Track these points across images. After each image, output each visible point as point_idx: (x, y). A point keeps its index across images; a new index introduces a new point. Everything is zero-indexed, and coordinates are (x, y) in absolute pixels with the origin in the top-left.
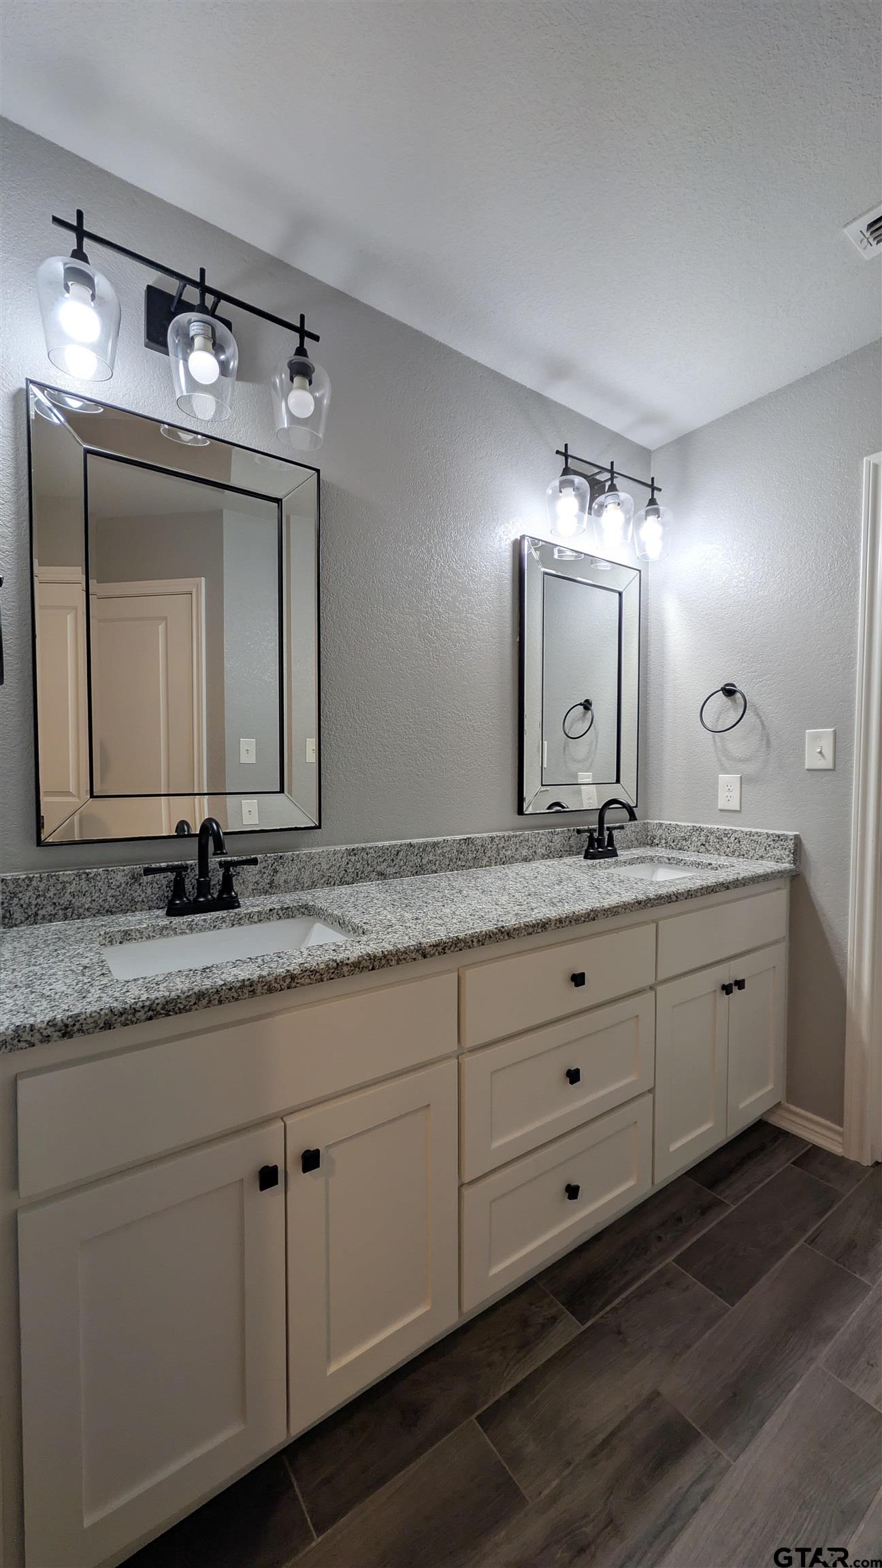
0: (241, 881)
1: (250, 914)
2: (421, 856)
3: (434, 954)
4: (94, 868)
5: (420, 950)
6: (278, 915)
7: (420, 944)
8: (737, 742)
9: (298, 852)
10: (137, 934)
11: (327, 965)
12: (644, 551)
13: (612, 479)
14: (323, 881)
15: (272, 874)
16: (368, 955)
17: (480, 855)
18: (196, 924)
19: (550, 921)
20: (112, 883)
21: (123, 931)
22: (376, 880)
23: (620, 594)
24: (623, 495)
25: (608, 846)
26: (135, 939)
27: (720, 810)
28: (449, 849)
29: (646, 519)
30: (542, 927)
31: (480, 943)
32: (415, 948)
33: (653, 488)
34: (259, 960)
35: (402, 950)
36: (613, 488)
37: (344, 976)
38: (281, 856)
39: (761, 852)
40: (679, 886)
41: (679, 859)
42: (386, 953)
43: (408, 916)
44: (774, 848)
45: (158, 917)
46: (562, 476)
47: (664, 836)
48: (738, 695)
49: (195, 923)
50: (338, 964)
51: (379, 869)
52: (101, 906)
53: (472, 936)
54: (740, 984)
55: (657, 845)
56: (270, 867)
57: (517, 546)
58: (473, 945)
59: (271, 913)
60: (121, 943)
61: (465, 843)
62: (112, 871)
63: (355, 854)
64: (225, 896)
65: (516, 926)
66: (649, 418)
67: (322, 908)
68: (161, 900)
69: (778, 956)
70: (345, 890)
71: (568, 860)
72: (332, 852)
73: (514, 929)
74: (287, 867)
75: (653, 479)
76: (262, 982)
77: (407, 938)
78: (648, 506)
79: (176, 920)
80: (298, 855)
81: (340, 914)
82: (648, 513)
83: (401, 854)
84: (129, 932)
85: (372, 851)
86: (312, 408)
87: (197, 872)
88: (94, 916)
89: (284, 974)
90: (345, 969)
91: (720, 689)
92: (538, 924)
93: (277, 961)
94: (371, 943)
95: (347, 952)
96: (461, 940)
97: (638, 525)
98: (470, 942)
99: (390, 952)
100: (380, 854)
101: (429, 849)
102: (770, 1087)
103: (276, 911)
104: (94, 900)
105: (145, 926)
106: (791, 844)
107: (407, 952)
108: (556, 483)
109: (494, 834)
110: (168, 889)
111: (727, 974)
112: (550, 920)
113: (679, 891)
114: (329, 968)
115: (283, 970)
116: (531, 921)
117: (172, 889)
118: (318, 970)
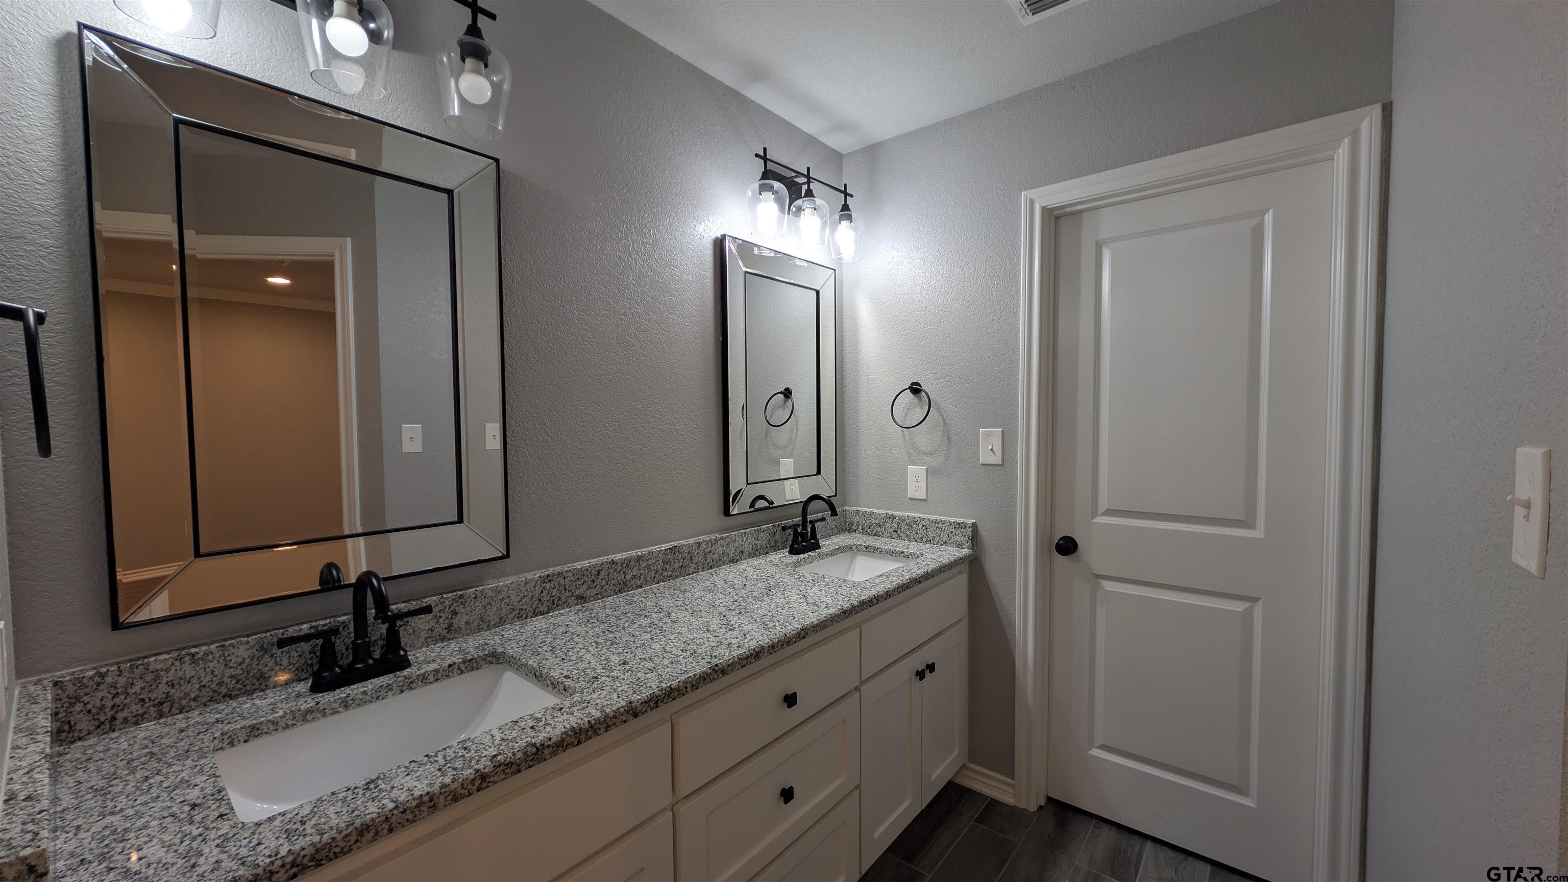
0: (411, 631)
1: (423, 675)
2: (624, 572)
3: (646, 711)
4: (203, 645)
5: (630, 710)
6: (460, 669)
7: (631, 703)
8: (923, 437)
9: (481, 588)
10: (270, 725)
11: (525, 753)
12: (841, 254)
13: (808, 183)
14: (513, 615)
15: (450, 616)
16: (573, 729)
17: (687, 562)
18: (352, 699)
19: (763, 649)
20: (230, 660)
21: (249, 726)
22: (575, 605)
23: (818, 292)
24: (819, 201)
25: (811, 539)
26: (266, 733)
27: (910, 499)
28: (654, 561)
29: (840, 223)
30: (756, 656)
31: (695, 688)
32: (625, 710)
33: (846, 194)
34: (440, 758)
35: (611, 715)
36: (809, 194)
37: (545, 760)
38: (461, 595)
39: (945, 538)
40: (878, 587)
41: (875, 547)
42: (593, 722)
43: (615, 659)
44: (955, 535)
45: (299, 695)
46: (760, 180)
47: (861, 523)
48: (923, 393)
49: (350, 698)
50: (538, 749)
51: (578, 592)
52: (215, 691)
53: (685, 682)
54: (931, 667)
55: (855, 531)
56: (447, 609)
57: (719, 245)
58: (687, 691)
59: (451, 669)
60: (246, 741)
61: (671, 552)
62: (230, 646)
63: (550, 581)
64: (389, 656)
65: (730, 661)
66: (841, 126)
67: (514, 656)
68: (303, 670)
69: (959, 636)
70: (539, 623)
71: (775, 557)
72: (523, 583)
73: (728, 665)
74: (469, 606)
75: (845, 185)
76: (445, 792)
77: (615, 696)
78: (841, 211)
79: (326, 698)
80: (482, 591)
81: (535, 665)
82: (842, 218)
83: (602, 573)
84: (258, 726)
85: (569, 574)
86: (489, 94)
87: (352, 629)
88: (205, 705)
89: (472, 777)
90: (547, 752)
91: (908, 387)
92: (751, 654)
93: (463, 756)
94: (575, 709)
95: (548, 729)
96: (675, 689)
97: (833, 230)
98: (684, 690)
99: (598, 720)
100: (579, 576)
101: (633, 564)
102: (956, 752)
103: (457, 665)
104: (204, 686)
105: (281, 713)
106: (969, 532)
107: (617, 715)
108: (757, 185)
109: (701, 538)
110: (312, 655)
111: (918, 661)
112: (763, 647)
113: (880, 594)
114: (528, 756)
115: (471, 771)
116: (745, 652)
117: (318, 654)
118: (514, 762)
